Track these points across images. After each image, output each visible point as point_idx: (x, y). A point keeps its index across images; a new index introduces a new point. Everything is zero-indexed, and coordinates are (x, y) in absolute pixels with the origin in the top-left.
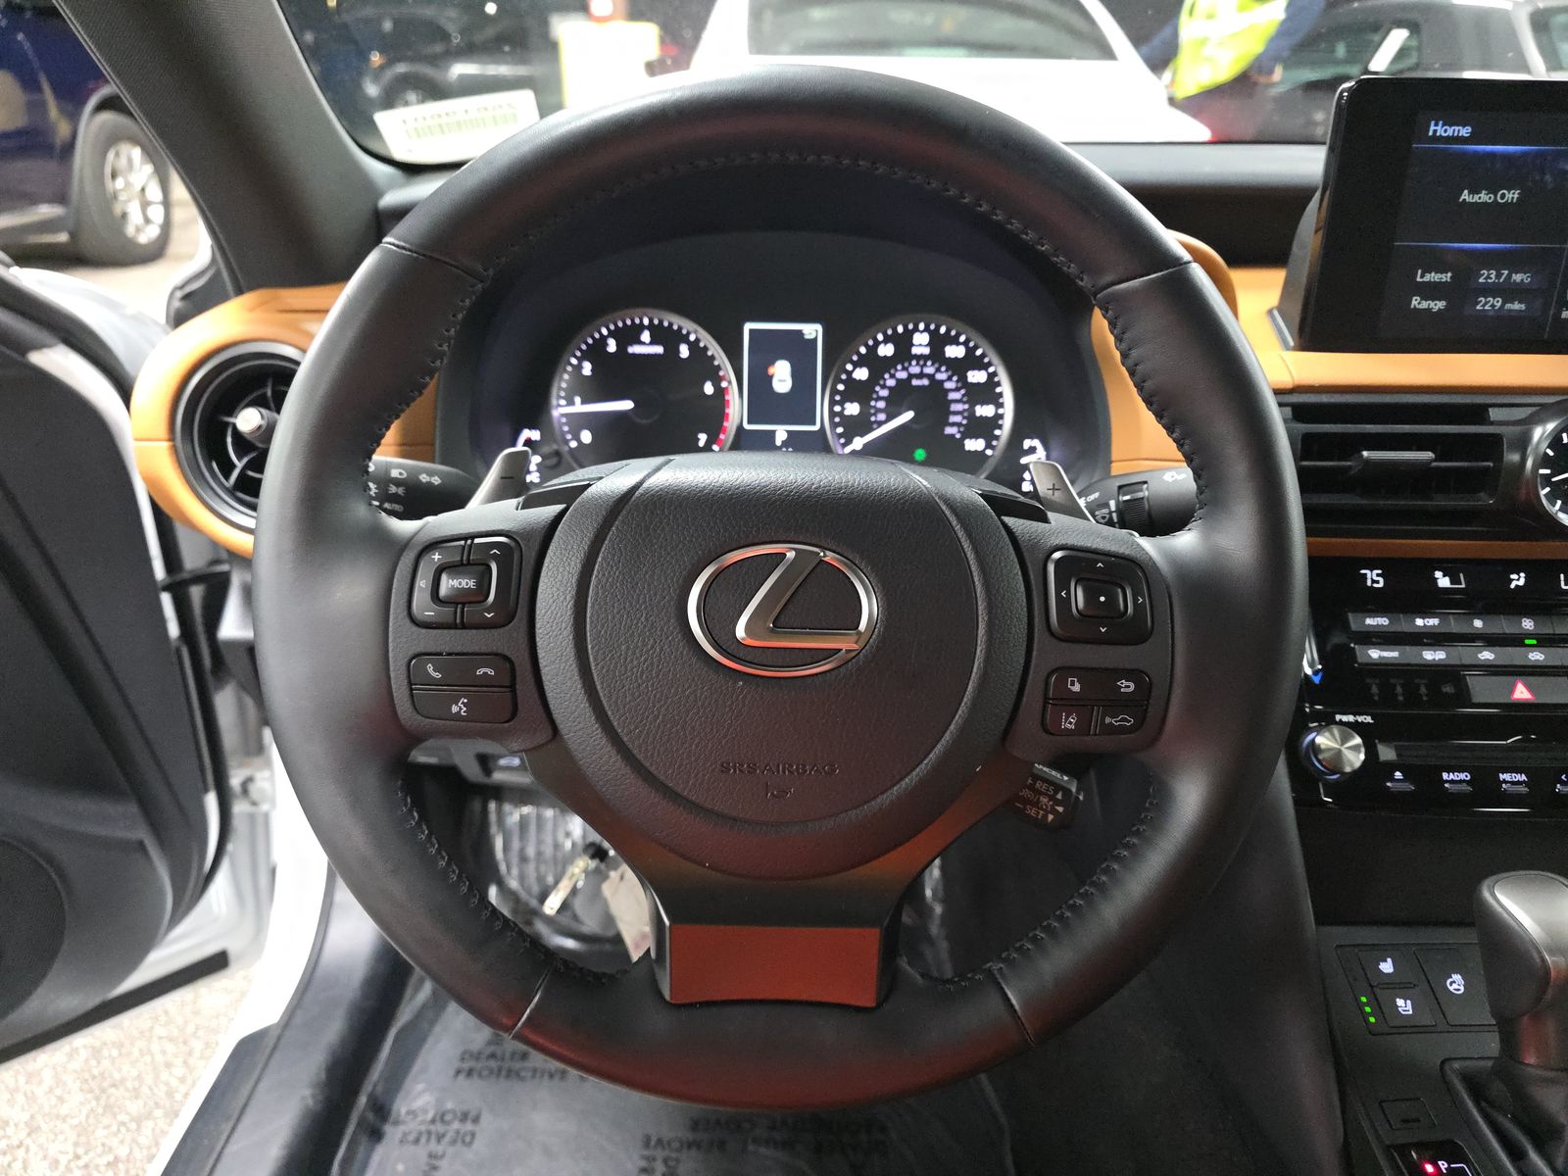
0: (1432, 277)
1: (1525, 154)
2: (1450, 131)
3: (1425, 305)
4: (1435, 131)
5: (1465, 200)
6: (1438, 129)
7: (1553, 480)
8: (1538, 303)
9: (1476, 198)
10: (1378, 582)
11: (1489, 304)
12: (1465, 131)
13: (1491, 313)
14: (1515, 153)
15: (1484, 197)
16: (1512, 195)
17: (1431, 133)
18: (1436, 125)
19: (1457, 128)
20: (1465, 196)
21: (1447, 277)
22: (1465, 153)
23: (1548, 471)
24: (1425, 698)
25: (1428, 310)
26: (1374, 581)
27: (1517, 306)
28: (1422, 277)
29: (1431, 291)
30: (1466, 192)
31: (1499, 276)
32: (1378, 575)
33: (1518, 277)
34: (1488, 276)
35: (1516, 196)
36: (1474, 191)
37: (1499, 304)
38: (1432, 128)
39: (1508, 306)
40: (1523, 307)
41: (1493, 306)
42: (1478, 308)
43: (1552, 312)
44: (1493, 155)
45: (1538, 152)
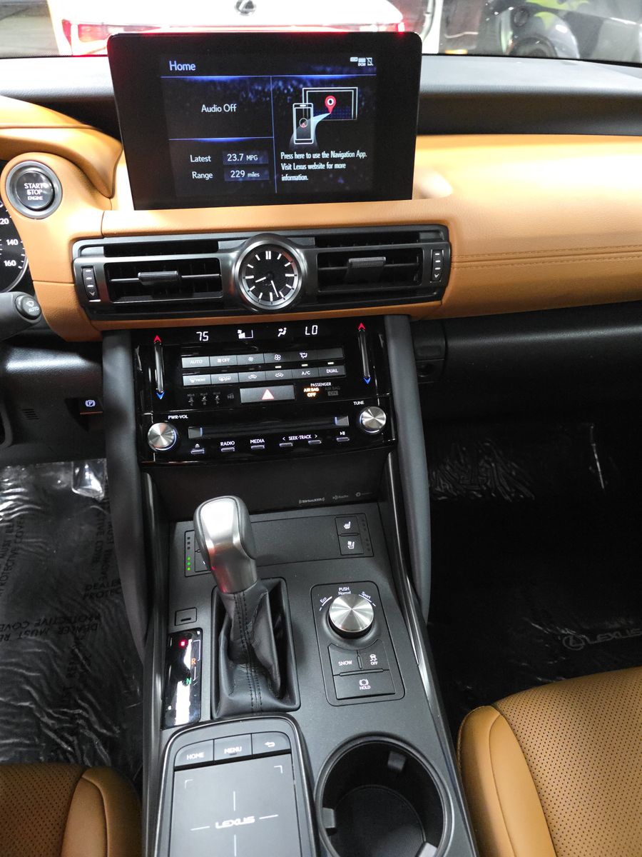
0: (199, 159)
1: (233, 81)
2: (183, 67)
3: (200, 176)
4: (173, 68)
5: (204, 111)
6: (175, 66)
7: (257, 281)
8: (266, 172)
9: (211, 110)
10: (206, 338)
11: (238, 174)
12: (192, 67)
13: (241, 180)
14: (227, 80)
15: (215, 109)
16: (232, 107)
17: (171, 69)
18: (173, 63)
19: (186, 65)
20: (204, 108)
21: (208, 159)
22: (196, 82)
23: (252, 277)
24: (218, 402)
25: (203, 179)
26: (203, 338)
27: (254, 175)
28: (194, 159)
29: (202, 168)
30: (204, 106)
31: (239, 157)
32: (206, 334)
33: (250, 157)
34: (232, 158)
35: (235, 107)
36: (209, 105)
37: (244, 174)
38: (171, 66)
39: (249, 175)
40: (258, 175)
41: (240, 175)
42: (232, 177)
43: (275, 177)
44: (212, 82)
45: (241, 80)
